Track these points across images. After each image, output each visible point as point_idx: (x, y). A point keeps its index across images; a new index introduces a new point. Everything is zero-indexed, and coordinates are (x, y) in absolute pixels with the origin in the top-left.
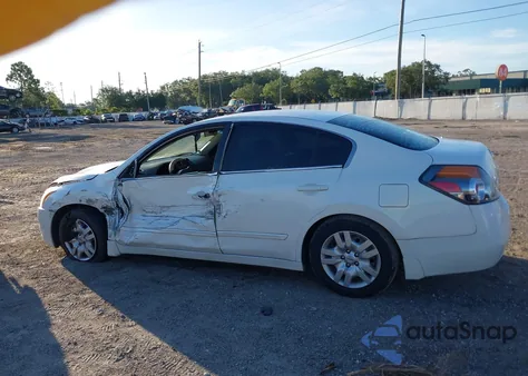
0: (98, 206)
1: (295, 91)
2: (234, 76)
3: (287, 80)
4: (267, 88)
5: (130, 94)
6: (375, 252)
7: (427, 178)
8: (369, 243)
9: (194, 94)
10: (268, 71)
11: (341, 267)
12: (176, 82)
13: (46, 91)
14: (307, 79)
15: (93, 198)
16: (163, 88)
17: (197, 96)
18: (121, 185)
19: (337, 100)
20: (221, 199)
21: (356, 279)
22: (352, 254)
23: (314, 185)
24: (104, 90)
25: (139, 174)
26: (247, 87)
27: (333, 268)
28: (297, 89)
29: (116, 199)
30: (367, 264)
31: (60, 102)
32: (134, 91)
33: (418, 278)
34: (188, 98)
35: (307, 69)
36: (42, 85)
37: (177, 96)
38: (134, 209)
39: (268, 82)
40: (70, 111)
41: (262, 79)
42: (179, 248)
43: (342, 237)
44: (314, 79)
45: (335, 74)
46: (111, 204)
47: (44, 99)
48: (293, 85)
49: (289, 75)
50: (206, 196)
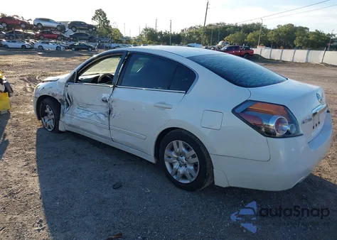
0: (57, 98)
1: (269, 39)
2: (229, 26)
3: (266, 31)
4: (250, 36)
5: (160, 33)
6: (196, 160)
7: (238, 110)
8: (193, 152)
9: (201, 36)
10: (254, 24)
11: (176, 166)
12: (191, 28)
13: (113, 27)
14: (280, 32)
15: (55, 93)
16: (183, 31)
17: (204, 37)
18: (67, 86)
19: (300, 48)
20: (113, 104)
21: (184, 177)
22: (184, 158)
23: (164, 103)
24: (146, 30)
25: (77, 81)
26: (237, 34)
27: (172, 165)
28: (271, 38)
29: (64, 95)
30: (192, 168)
31: (121, 35)
32: (164, 31)
33: (224, 186)
34: (197, 39)
35: (282, 25)
36: (110, 24)
37: (190, 37)
38: (75, 103)
39: (252, 32)
40: (124, 41)
41: (248, 29)
42: (92, 133)
43: (178, 144)
44: (285, 32)
45: (303, 30)
46: (63, 98)
47: (111, 32)
48: (269, 35)
49: (268, 28)
50: (106, 101)
